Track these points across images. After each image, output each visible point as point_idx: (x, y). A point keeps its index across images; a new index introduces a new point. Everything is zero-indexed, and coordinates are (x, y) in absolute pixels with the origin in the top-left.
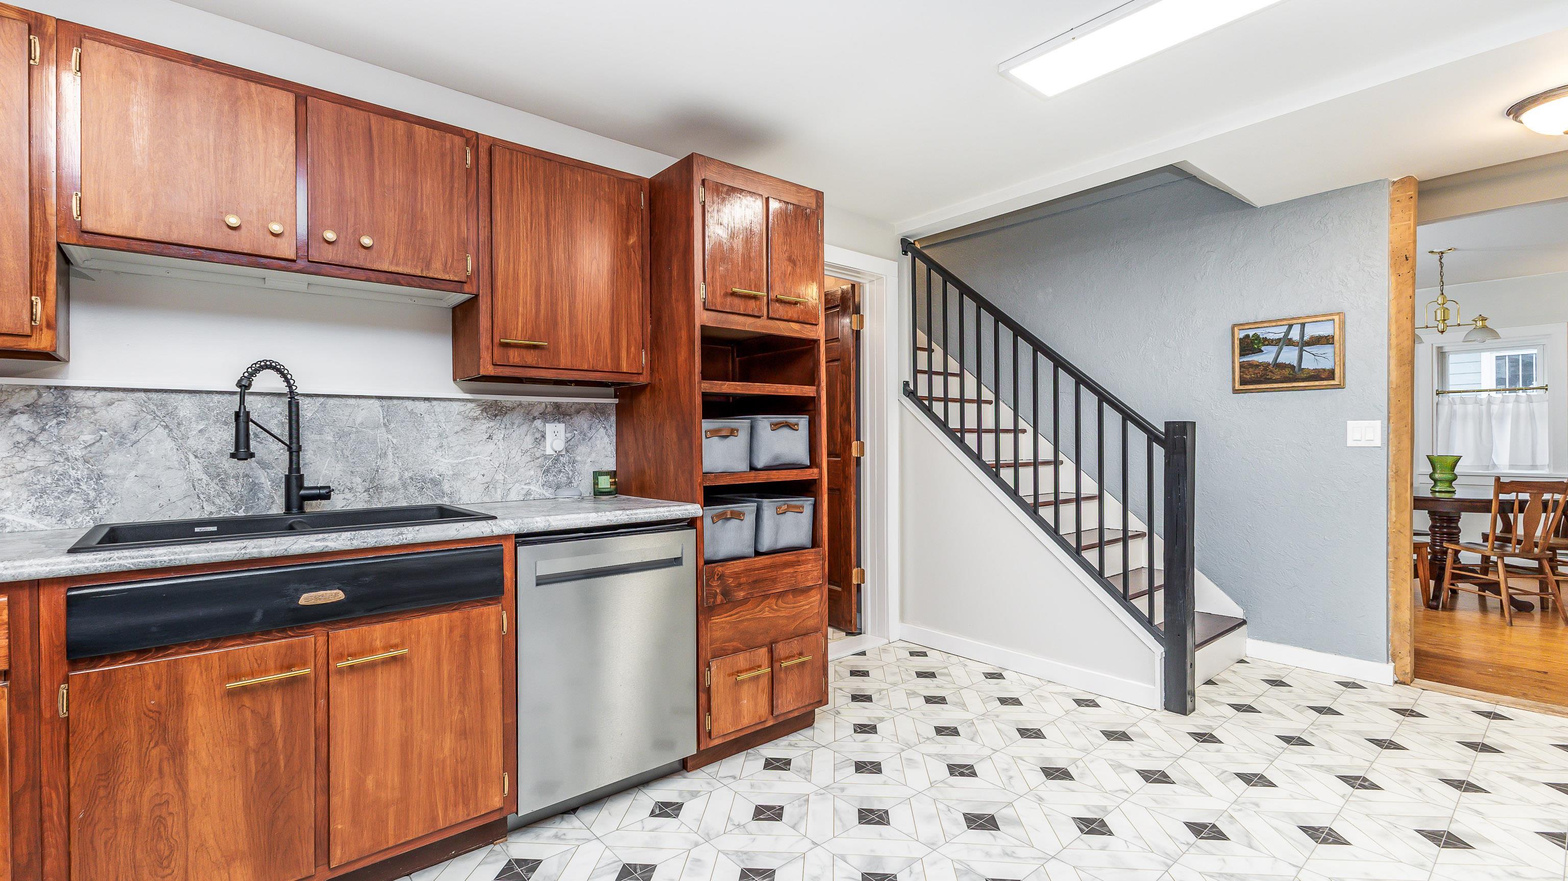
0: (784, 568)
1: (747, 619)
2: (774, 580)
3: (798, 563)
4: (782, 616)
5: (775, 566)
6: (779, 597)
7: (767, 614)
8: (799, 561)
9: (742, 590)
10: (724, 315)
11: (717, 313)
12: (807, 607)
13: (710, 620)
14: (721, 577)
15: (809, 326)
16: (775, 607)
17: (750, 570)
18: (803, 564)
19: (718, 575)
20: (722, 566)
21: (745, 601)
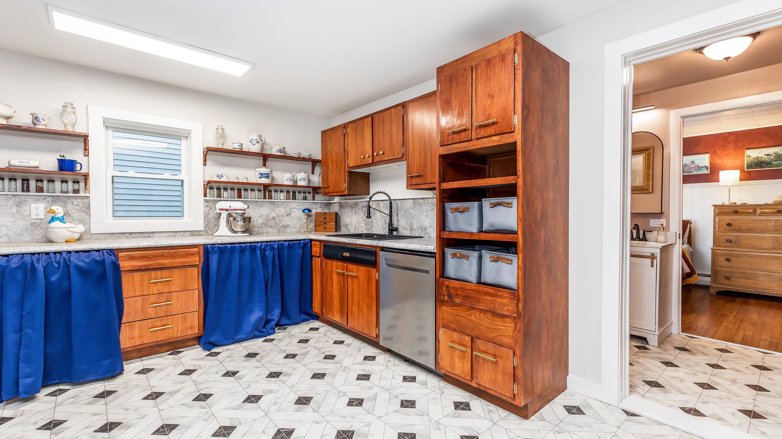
0: (485, 296)
1: (461, 316)
2: (479, 301)
3: (496, 296)
4: (484, 325)
5: (479, 292)
6: (482, 312)
7: (473, 318)
8: (497, 295)
9: (458, 298)
10: (450, 146)
11: (447, 146)
12: (503, 328)
13: (442, 307)
14: (447, 287)
15: (507, 135)
16: (478, 317)
17: (464, 289)
18: (500, 298)
19: (446, 285)
20: (448, 281)
21: (459, 305)
